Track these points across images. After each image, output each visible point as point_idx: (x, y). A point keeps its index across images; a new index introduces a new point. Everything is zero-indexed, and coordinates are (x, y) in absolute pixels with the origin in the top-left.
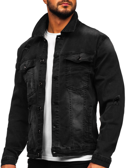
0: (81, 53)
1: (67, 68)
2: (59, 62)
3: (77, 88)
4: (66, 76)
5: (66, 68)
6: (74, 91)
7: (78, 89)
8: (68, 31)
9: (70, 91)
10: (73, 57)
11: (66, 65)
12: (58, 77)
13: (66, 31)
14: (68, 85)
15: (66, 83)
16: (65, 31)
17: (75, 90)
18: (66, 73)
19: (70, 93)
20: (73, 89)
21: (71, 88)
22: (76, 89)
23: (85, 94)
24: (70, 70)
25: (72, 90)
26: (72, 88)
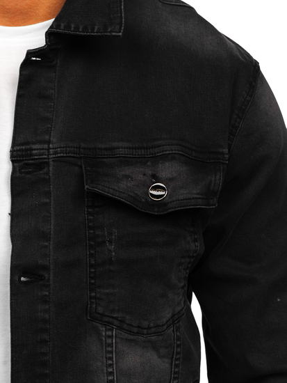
0: (164, 158)
1: (98, 232)
2: (48, 194)
3: (145, 324)
4: (91, 266)
5: (90, 228)
6: (130, 332)
7: (149, 328)
8: (85, 29)
9: (111, 337)
10: (127, 177)
11: (89, 213)
12: (46, 268)
13: (77, 29)
14: (100, 310)
15: (91, 298)
16: (68, 27)
17: (135, 330)
18: (91, 255)
19: (111, 345)
20: (125, 326)
21: (116, 322)
22: (139, 327)
23: (178, 346)
24: (110, 242)
25: (120, 328)
26: (122, 321)
